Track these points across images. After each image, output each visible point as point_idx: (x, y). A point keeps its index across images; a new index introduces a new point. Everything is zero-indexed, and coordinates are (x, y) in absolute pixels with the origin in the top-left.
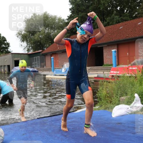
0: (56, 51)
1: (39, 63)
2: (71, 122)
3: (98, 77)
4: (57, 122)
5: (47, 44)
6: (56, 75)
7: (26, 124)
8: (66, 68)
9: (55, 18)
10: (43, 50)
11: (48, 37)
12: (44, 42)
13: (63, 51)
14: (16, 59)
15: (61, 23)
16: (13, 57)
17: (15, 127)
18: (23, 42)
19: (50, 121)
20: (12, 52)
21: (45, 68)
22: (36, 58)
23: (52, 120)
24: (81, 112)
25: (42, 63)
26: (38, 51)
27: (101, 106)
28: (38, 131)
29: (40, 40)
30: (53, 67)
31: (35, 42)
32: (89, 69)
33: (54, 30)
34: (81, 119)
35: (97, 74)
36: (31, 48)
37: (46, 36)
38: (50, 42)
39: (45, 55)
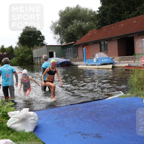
0: (88, 42)
1: (72, 54)
2: (102, 108)
3: (129, 66)
4: (89, 108)
5: (79, 36)
6: (87, 65)
7: (59, 109)
8: (97, 58)
9: (86, 10)
10: (76, 41)
11: (80, 29)
12: (77, 34)
13: (94, 42)
14: (50, 51)
15: (92, 16)
16: (48, 49)
17: (49, 112)
18: (56, 35)
19: (82, 108)
20: (47, 45)
21: (77, 58)
22: (69, 50)
23: (84, 106)
24: (112, 98)
25: (74, 53)
26: (71, 42)
27: (132, 93)
28: (70, 116)
29: (72, 32)
30: (86, 57)
31: (68, 34)
32: (120, 58)
33: (86, 23)
34: (112, 105)
35: (128, 63)
36: (64, 40)
37: (78, 28)
38: (82, 33)
39: (77, 46)
